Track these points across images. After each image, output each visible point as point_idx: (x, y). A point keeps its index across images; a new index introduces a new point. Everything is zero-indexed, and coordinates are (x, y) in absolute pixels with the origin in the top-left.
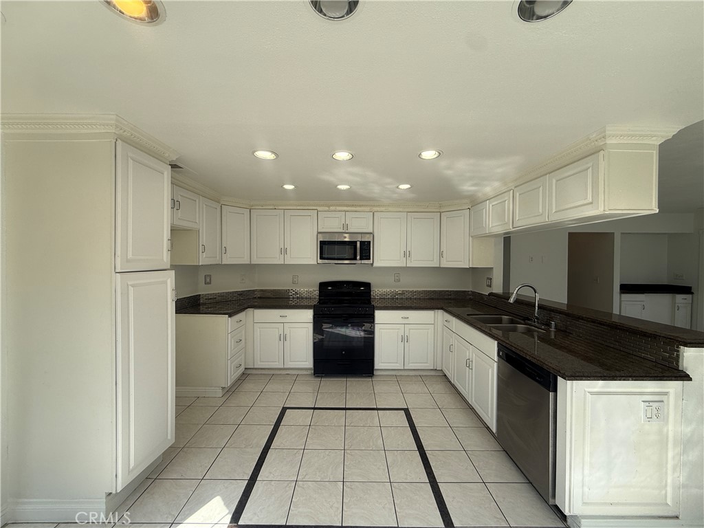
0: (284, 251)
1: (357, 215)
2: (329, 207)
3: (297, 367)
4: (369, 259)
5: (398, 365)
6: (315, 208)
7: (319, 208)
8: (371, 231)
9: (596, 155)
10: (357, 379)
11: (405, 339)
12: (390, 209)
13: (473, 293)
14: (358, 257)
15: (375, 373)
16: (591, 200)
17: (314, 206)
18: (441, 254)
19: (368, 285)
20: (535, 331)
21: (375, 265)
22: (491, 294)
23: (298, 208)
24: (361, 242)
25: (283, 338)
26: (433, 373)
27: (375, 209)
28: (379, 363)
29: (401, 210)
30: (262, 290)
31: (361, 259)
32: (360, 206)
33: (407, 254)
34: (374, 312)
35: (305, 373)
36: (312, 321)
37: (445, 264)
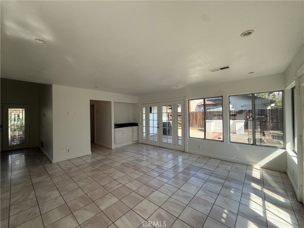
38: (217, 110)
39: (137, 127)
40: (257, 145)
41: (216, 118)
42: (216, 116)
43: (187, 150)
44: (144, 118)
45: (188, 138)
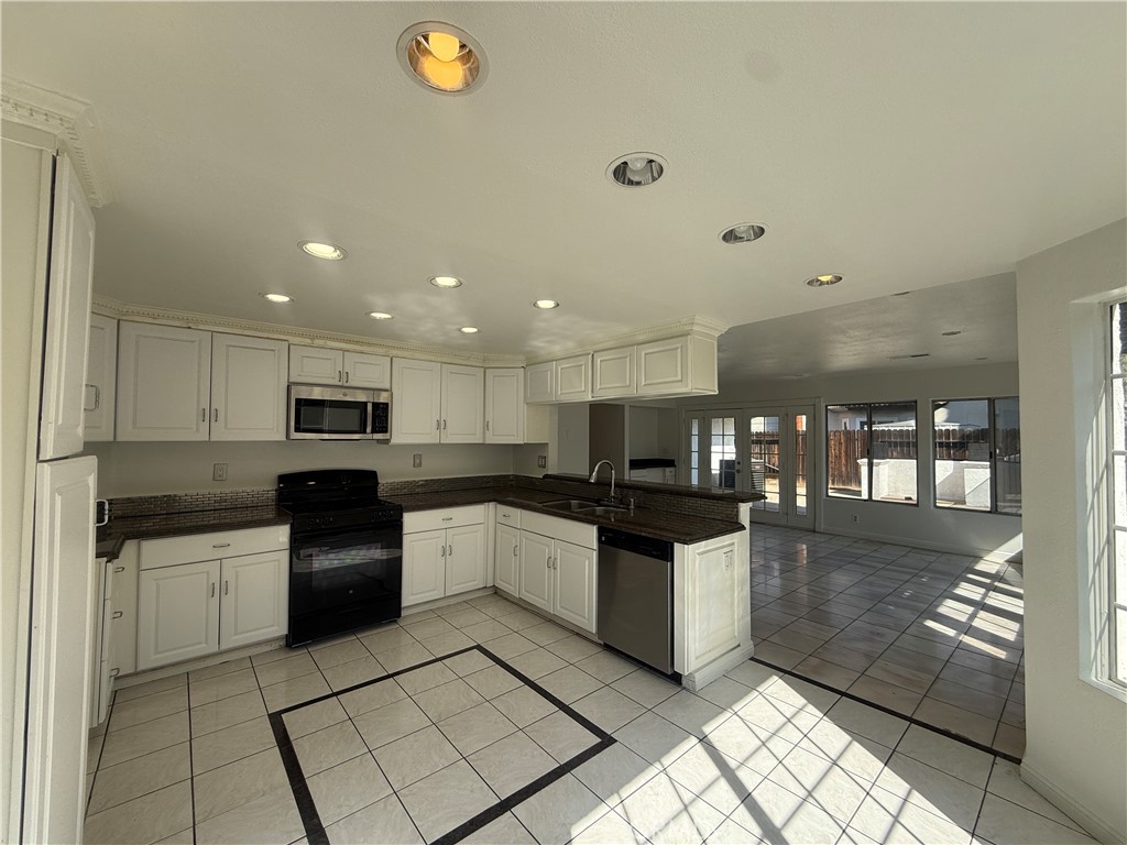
0: (210, 415)
1: (364, 358)
2: (312, 339)
3: (246, 642)
4: (386, 432)
5: (436, 592)
6: (284, 338)
7: (292, 339)
8: (388, 387)
9: (684, 338)
10: (375, 632)
11: (446, 551)
12: (418, 355)
13: (517, 476)
14: (369, 429)
15: (403, 613)
16: (680, 378)
17: (284, 333)
18: (486, 426)
19: (372, 475)
20: (612, 511)
21: (393, 441)
22: (546, 476)
23: (246, 333)
24: (373, 403)
25: (220, 590)
26: (481, 594)
27: (395, 352)
28: (409, 597)
29: (432, 358)
30: (129, 500)
31: (373, 432)
32: (370, 344)
33: (441, 425)
34: (402, 517)
35: (267, 648)
36: (288, 547)
37: (492, 439)
38: (898, 429)
39: (672, 469)
40: (1001, 513)
41: (895, 454)
42: (896, 446)
43: (822, 526)
44: (695, 447)
45: (824, 497)
